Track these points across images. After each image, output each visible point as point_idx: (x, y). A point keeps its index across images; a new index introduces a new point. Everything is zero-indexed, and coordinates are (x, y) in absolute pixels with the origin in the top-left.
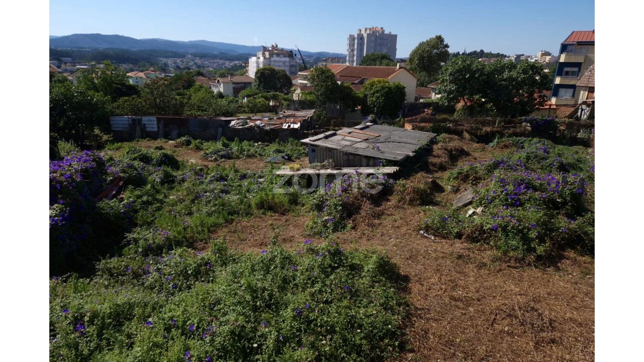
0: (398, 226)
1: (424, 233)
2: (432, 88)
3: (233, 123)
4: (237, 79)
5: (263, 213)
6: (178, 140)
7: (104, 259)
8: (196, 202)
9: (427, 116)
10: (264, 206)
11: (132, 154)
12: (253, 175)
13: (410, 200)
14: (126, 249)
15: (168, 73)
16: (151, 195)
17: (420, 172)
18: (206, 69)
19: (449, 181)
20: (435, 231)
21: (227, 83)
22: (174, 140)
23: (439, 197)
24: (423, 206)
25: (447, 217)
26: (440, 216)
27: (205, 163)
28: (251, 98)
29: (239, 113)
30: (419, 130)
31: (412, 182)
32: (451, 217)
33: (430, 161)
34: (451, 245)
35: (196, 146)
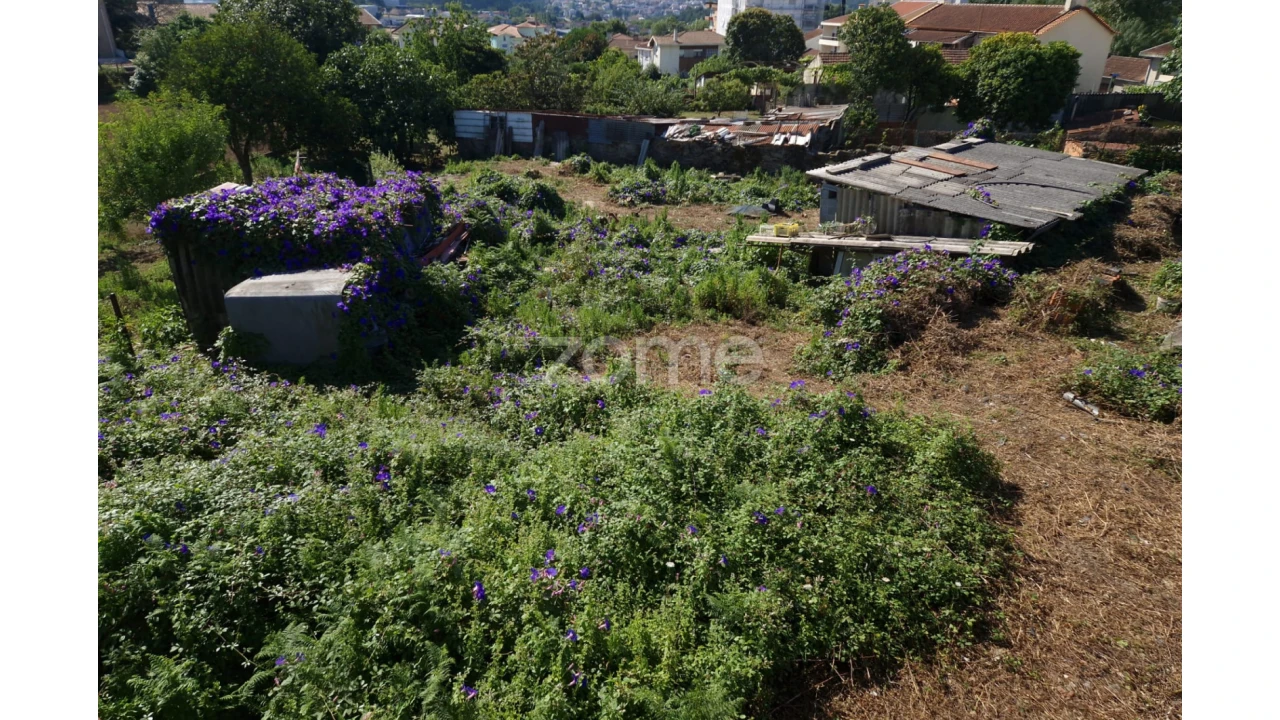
0: (1010, 377)
1: (1075, 398)
2: (1152, 59)
3: (671, 130)
4: (691, 38)
5: (713, 317)
6: (567, 162)
7: (430, 366)
8: (589, 282)
9: (1127, 127)
10: (715, 303)
11: (485, 183)
12: (700, 239)
13: (1051, 322)
14: (466, 354)
15: (561, 28)
16: (513, 263)
17: (1086, 258)
18: (630, 19)
19: (1163, 285)
20: (1105, 396)
21: (670, 46)
22: (559, 161)
23: (1126, 321)
24: (1082, 337)
25: (1141, 368)
26: (1123, 365)
27: (613, 209)
28: (714, 79)
29: (686, 110)
30: (1100, 159)
31: (1062, 279)
32: (1151, 369)
33: (1117, 233)
34: (1142, 434)
35: (598, 174)
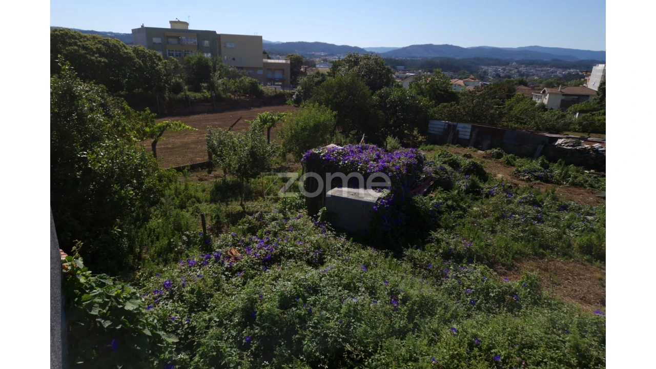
3: (560, 141)
6: (488, 151)
7: (411, 247)
8: (501, 221)
11: (443, 157)
12: (577, 208)
14: (429, 245)
15: (486, 81)
18: (530, 78)
21: (555, 94)
22: (483, 151)
27: (515, 181)
29: (569, 130)
35: (507, 160)
